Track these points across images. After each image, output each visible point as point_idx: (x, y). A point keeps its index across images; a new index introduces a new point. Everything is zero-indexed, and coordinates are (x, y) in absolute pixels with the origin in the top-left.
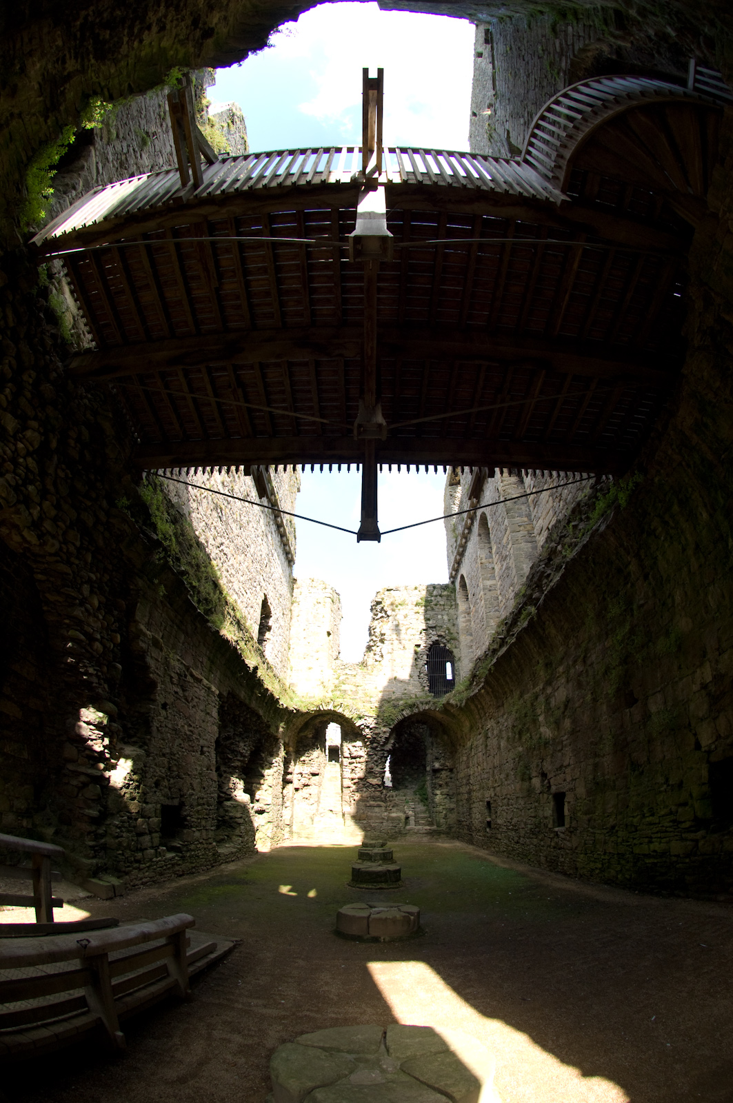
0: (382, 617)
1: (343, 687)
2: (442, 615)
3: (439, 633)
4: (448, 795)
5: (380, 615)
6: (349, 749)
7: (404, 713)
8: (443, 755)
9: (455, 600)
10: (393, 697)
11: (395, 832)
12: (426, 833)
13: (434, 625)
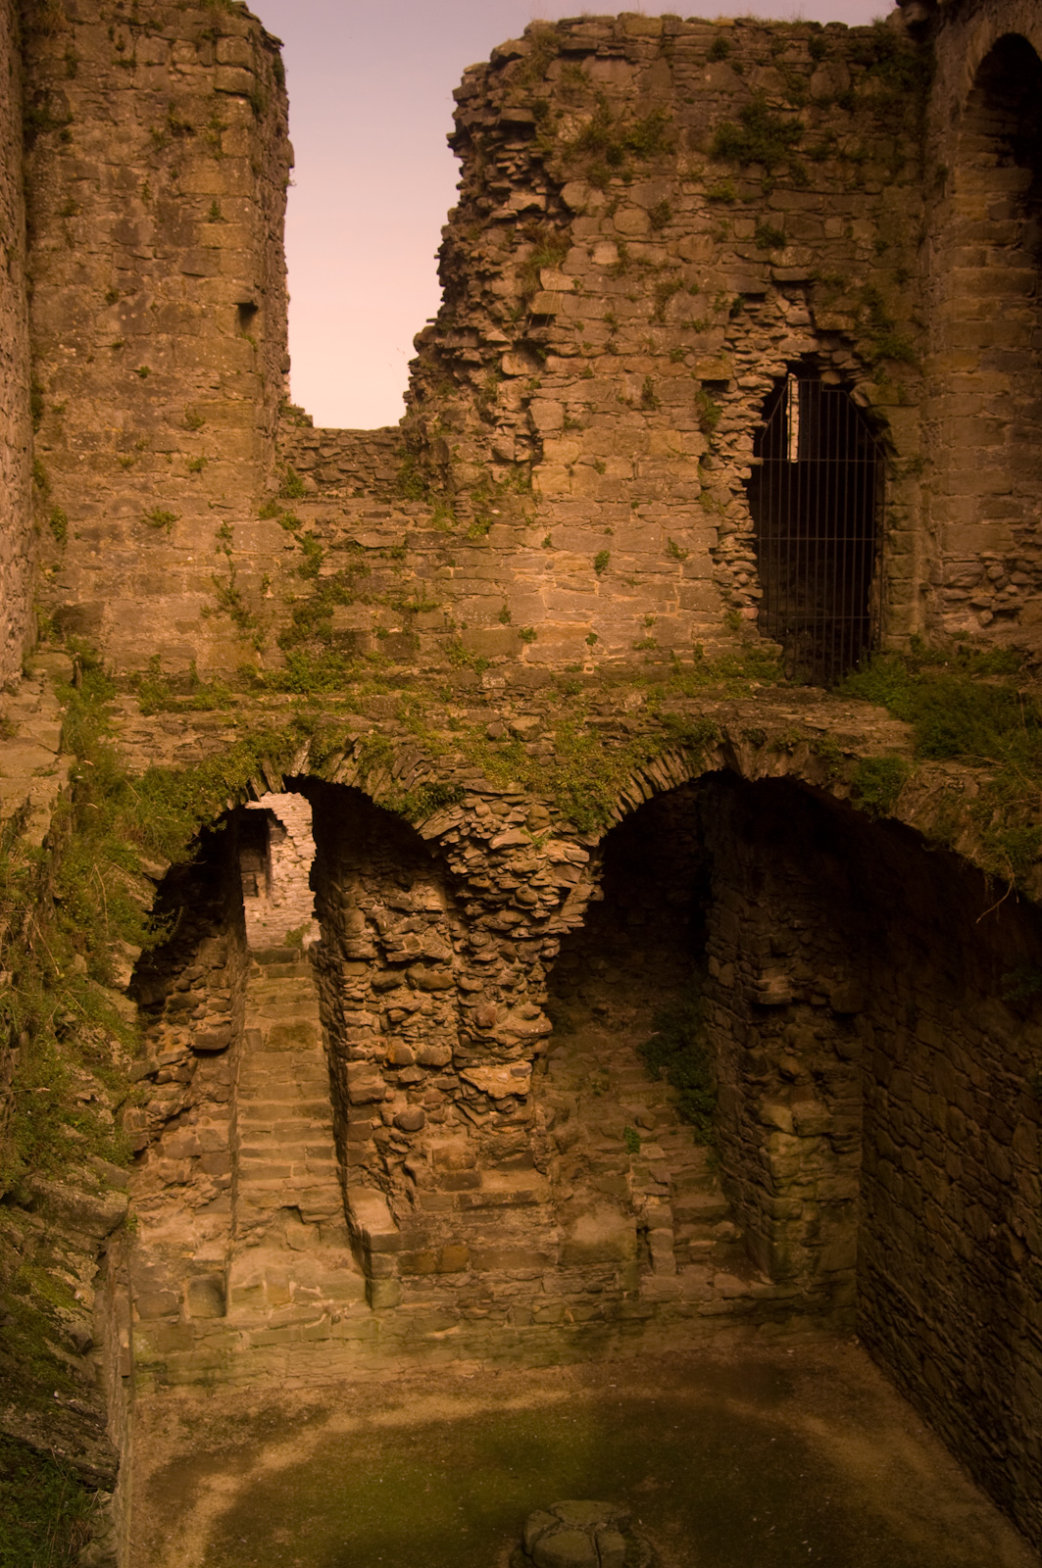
0: (533, 210)
1: (343, 617)
2: (848, 217)
3: (825, 321)
4: (827, 1135)
5: (523, 199)
6: (372, 921)
7: (657, 772)
8: (806, 937)
9: (920, 133)
10: (590, 666)
11: (599, 1317)
12: (729, 1314)
13: (800, 274)
